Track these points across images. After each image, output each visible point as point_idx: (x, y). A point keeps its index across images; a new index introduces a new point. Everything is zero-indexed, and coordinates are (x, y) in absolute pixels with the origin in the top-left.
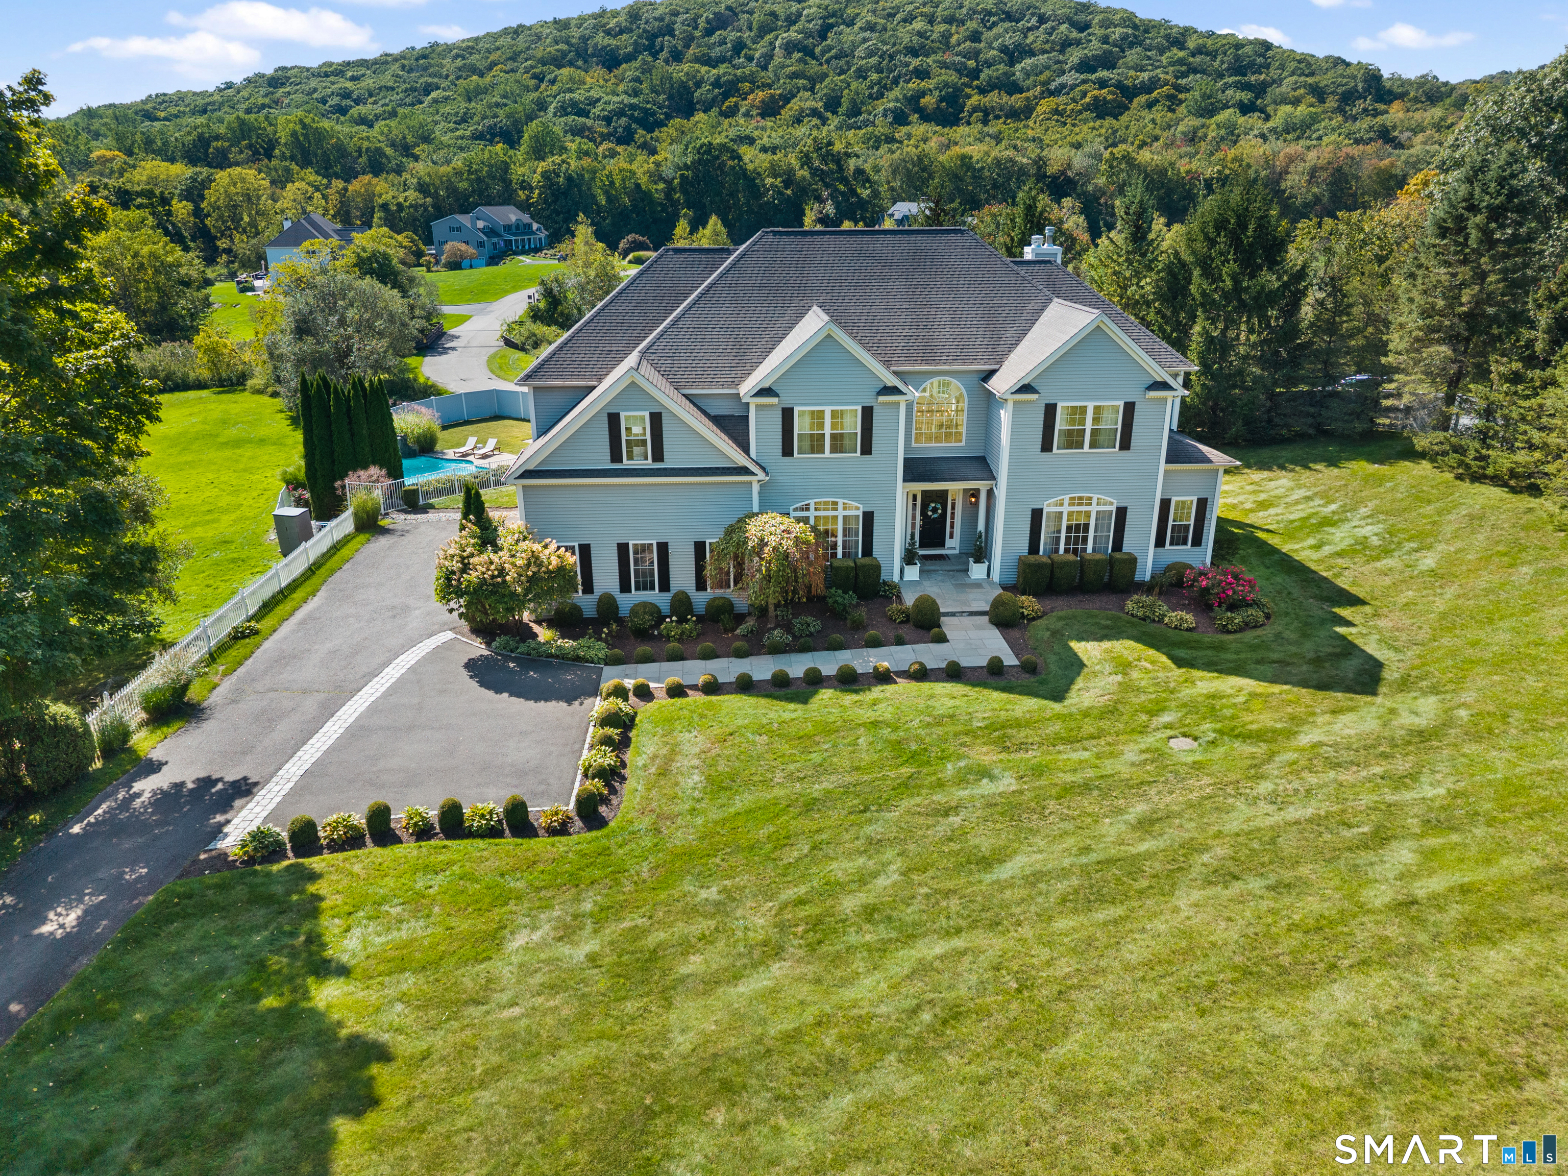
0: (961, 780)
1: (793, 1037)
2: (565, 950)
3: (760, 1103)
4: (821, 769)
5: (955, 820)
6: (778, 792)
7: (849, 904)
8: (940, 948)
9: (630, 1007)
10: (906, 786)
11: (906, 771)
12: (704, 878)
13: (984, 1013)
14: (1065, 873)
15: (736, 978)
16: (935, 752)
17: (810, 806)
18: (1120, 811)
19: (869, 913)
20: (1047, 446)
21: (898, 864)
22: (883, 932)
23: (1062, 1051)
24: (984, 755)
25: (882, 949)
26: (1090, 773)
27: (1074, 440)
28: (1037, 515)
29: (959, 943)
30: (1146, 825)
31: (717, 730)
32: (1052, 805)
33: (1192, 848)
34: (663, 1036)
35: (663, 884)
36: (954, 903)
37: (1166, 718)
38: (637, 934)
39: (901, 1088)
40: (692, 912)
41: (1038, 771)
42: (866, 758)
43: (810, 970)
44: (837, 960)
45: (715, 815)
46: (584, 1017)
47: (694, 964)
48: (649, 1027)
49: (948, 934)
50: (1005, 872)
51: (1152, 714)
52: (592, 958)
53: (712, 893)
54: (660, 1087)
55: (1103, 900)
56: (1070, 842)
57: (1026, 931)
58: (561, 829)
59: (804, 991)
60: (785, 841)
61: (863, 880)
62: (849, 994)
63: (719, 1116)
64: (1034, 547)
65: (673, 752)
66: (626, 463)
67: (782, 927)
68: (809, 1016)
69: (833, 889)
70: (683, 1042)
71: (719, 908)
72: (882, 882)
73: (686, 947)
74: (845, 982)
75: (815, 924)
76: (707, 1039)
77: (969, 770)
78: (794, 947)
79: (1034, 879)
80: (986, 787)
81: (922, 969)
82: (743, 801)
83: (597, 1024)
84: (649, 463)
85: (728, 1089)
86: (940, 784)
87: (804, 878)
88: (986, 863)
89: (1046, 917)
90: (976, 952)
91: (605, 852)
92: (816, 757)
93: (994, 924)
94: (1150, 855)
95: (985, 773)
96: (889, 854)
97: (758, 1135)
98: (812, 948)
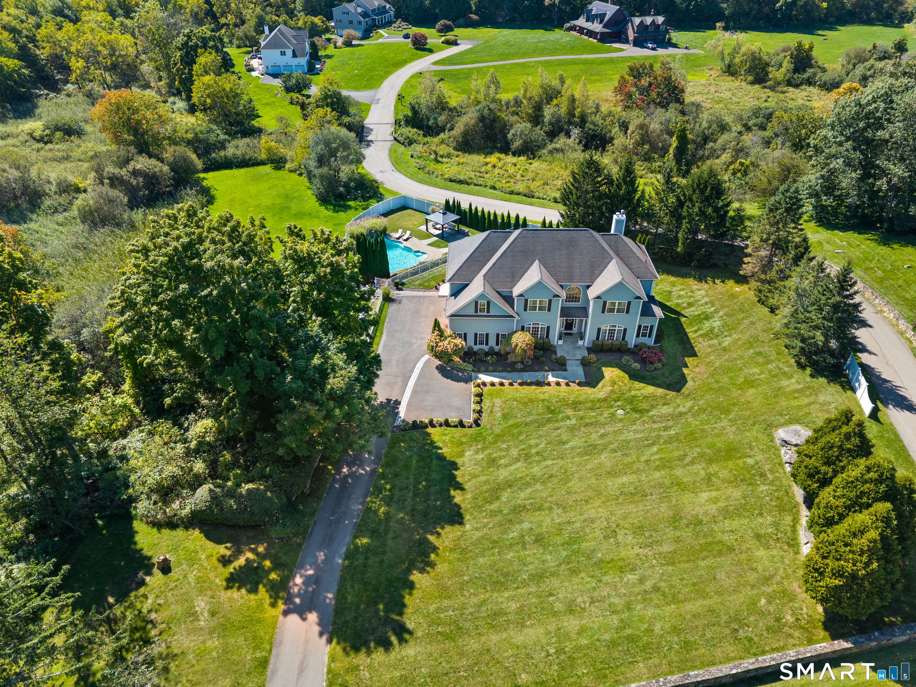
0: (562, 420)
1: (521, 478)
2: (477, 456)
3: (516, 489)
4: (530, 414)
5: (559, 431)
6: (519, 420)
7: (534, 451)
8: (551, 462)
9: (491, 469)
10: (549, 421)
11: (550, 416)
12: (503, 442)
13: (556, 476)
14: (580, 448)
15: (511, 465)
16: (557, 410)
17: (527, 424)
18: (597, 432)
19: (538, 453)
20: (603, 312)
21: (545, 442)
22: (540, 458)
23: (569, 485)
24: (570, 412)
25: (539, 462)
26: (594, 420)
27: (611, 310)
28: (599, 330)
29: (555, 462)
30: (602, 436)
31: (503, 399)
32: (582, 429)
33: (611, 443)
34: (498, 476)
35: (495, 442)
36: (555, 453)
37: (619, 403)
38: (490, 454)
39: (540, 488)
40: (501, 450)
41: (582, 418)
42: (540, 411)
43: (525, 465)
44: (530, 463)
45: (504, 426)
46: (483, 471)
47: (502, 462)
48: (495, 474)
49: (553, 460)
50: (568, 446)
51: (616, 401)
52: (483, 459)
53: (504, 446)
54: (499, 485)
55: (586, 454)
56: (583, 440)
57: (569, 460)
58: (471, 427)
59: (524, 469)
60: (520, 434)
61: (537, 445)
62: (532, 470)
63: (509, 490)
64: (598, 338)
65: (493, 406)
66: (479, 313)
67: (519, 455)
68: (524, 474)
69: (530, 447)
70: (502, 477)
71: (507, 450)
72: (541, 446)
73: (501, 458)
74: (532, 468)
75: (526, 455)
76: (506, 477)
77: (565, 417)
78: (522, 460)
79: (572, 448)
80: (568, 422)
81: (547, 467)
82: (511, 422)
83: (486, 473)
84: (485, 314)
85: (510, 486)
86: (557, 421)
87: (524, 444)
88: (564, 443)
89: (573, 458)
90: (558, 464)
91: (481, 433)
92: (528, 410)
93: (562, 458)
94: (600, 444)
95: (568, 418)
96: (543, 439)
97: (515, 494)
98: (525, 460)
